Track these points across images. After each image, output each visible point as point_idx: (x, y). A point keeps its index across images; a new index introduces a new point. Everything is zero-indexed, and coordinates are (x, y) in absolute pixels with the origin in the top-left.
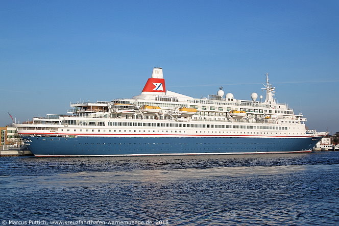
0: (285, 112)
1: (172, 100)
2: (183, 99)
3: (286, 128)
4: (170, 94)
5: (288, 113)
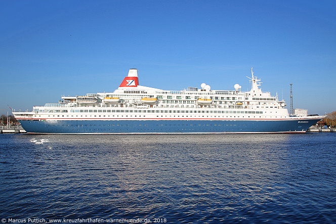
0: (265, 99)
1: (140, 92)
2: (152, 91)
3: (261, 112)
4: (139, 88)
5: (268, 99)
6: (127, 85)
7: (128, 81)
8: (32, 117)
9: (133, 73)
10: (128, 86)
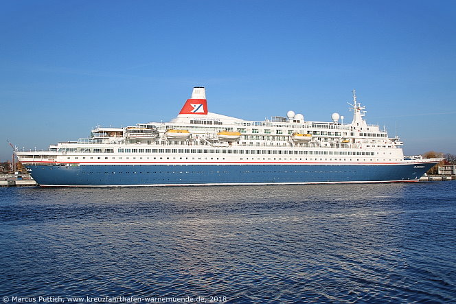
0: (374, 135)
1: (213, 123)
2: (228, 121)
3: (373, 154)
4: (211, 116)
5: (379, 135)
6: (193, 111)
7: (193, 105)
8: (55, 160)
9: (199, 94)
10: (194, 113)
